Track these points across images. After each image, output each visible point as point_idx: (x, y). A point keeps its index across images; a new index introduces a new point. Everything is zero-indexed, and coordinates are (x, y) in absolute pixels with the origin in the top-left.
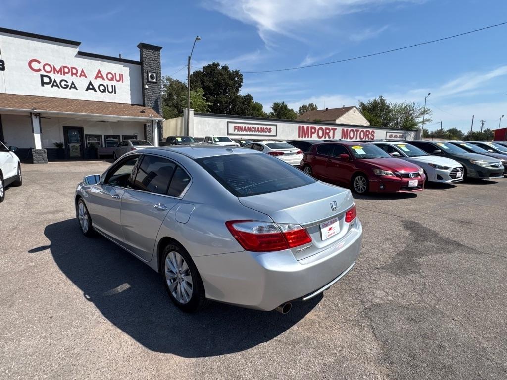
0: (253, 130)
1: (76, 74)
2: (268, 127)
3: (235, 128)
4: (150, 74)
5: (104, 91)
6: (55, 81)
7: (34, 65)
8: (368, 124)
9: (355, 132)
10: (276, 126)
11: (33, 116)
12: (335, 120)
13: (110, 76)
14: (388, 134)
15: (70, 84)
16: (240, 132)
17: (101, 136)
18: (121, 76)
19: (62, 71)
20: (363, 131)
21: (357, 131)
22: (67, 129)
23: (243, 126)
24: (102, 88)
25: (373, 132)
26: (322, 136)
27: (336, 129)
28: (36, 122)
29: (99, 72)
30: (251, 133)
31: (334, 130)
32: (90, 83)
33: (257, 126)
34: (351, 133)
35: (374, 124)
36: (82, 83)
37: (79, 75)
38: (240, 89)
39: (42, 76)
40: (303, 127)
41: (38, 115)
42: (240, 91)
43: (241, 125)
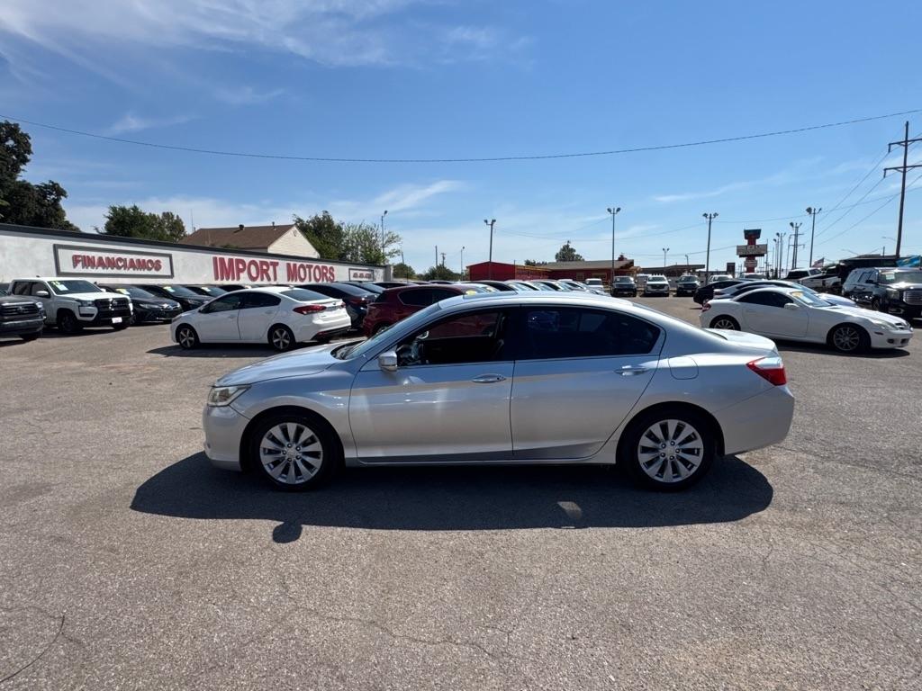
0: (120, 265)
2: (154, 259)
3: (76, 260)
8: (316, 255)
9: (307, 270)
10: (170, 256)
12: (267, 248)
14: (352, 272)
16: (90, 270)
20: (317, 267)
21: (310, 267)
23: (97, 255)
25: (331, 268)
26: (257, 277)
27: (277, 264)
30: (115, 271)
31: (275, 265)
33: (128, 257)
34: (302, 270)
35: (325, 256)
40: (222, 260)
43: (90, 254)
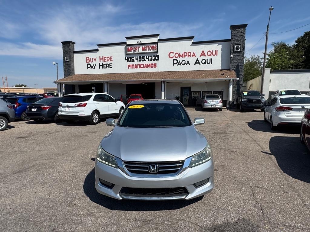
1: (190, 56)
4: (235, 47)
5: (205, 63)
6: (179, 62)
7: (172, 55)
11: (162, 82)
13: (209, 53)
15: (186, 62)
17: (200, 92)
18: (216, 52)
19: (183, 56)
22: (183, 89)
24: (204, 61)
28: (163, 85)
29: (203, 52)
32: (197, 60)
36: (192, 60)
37: (191, 56)
39: (174, 60)
41: (164, 82)
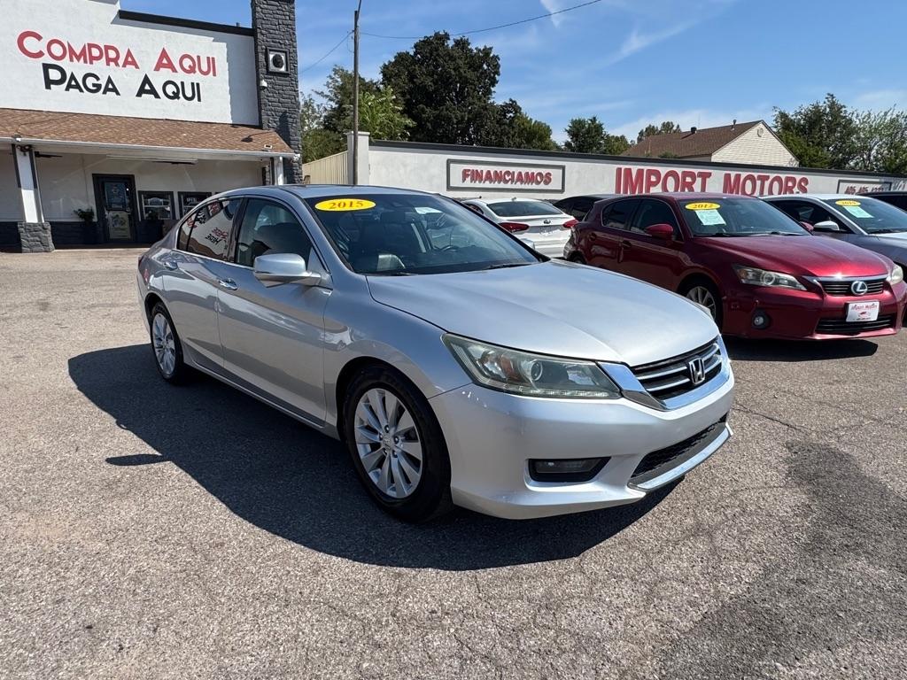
0: (507, 178)
1: (116, 60)
2: (544, 171)
3: (465, 174)
4: (271, 56)
5: (176, 96)
6: (73, 77)
7: (30, 43)
8: (795, 164)
9: (758, 183)
10: (563, 168)
11: (18, 152)
12: (710, 155)
13: (187, 63)
14: (844, 186)
15: (103, 82)
16: (477, 185)
17: (171, 193)
18: (211, 62)
19: (86, 55)
20: (778, 179)
21: (763, 179)
22: (100, 181)
23: (485, 169)
24: (170, 89)
25: (805, 180)
27: (709, 175)
28: (24, 163)
29: (164, 54)
30: (502, 185)
31: (705, 176)
32: (146, 80)
33: (516, 170)
34: (749, 183)
35: (808, 163)
36: (128, 80)
37: (121, 62)
38: (493, 89)
39: (46, 67)
40: (628, 172)
41: (27, 149)
42: (494, 95)
43: (479, 168)
